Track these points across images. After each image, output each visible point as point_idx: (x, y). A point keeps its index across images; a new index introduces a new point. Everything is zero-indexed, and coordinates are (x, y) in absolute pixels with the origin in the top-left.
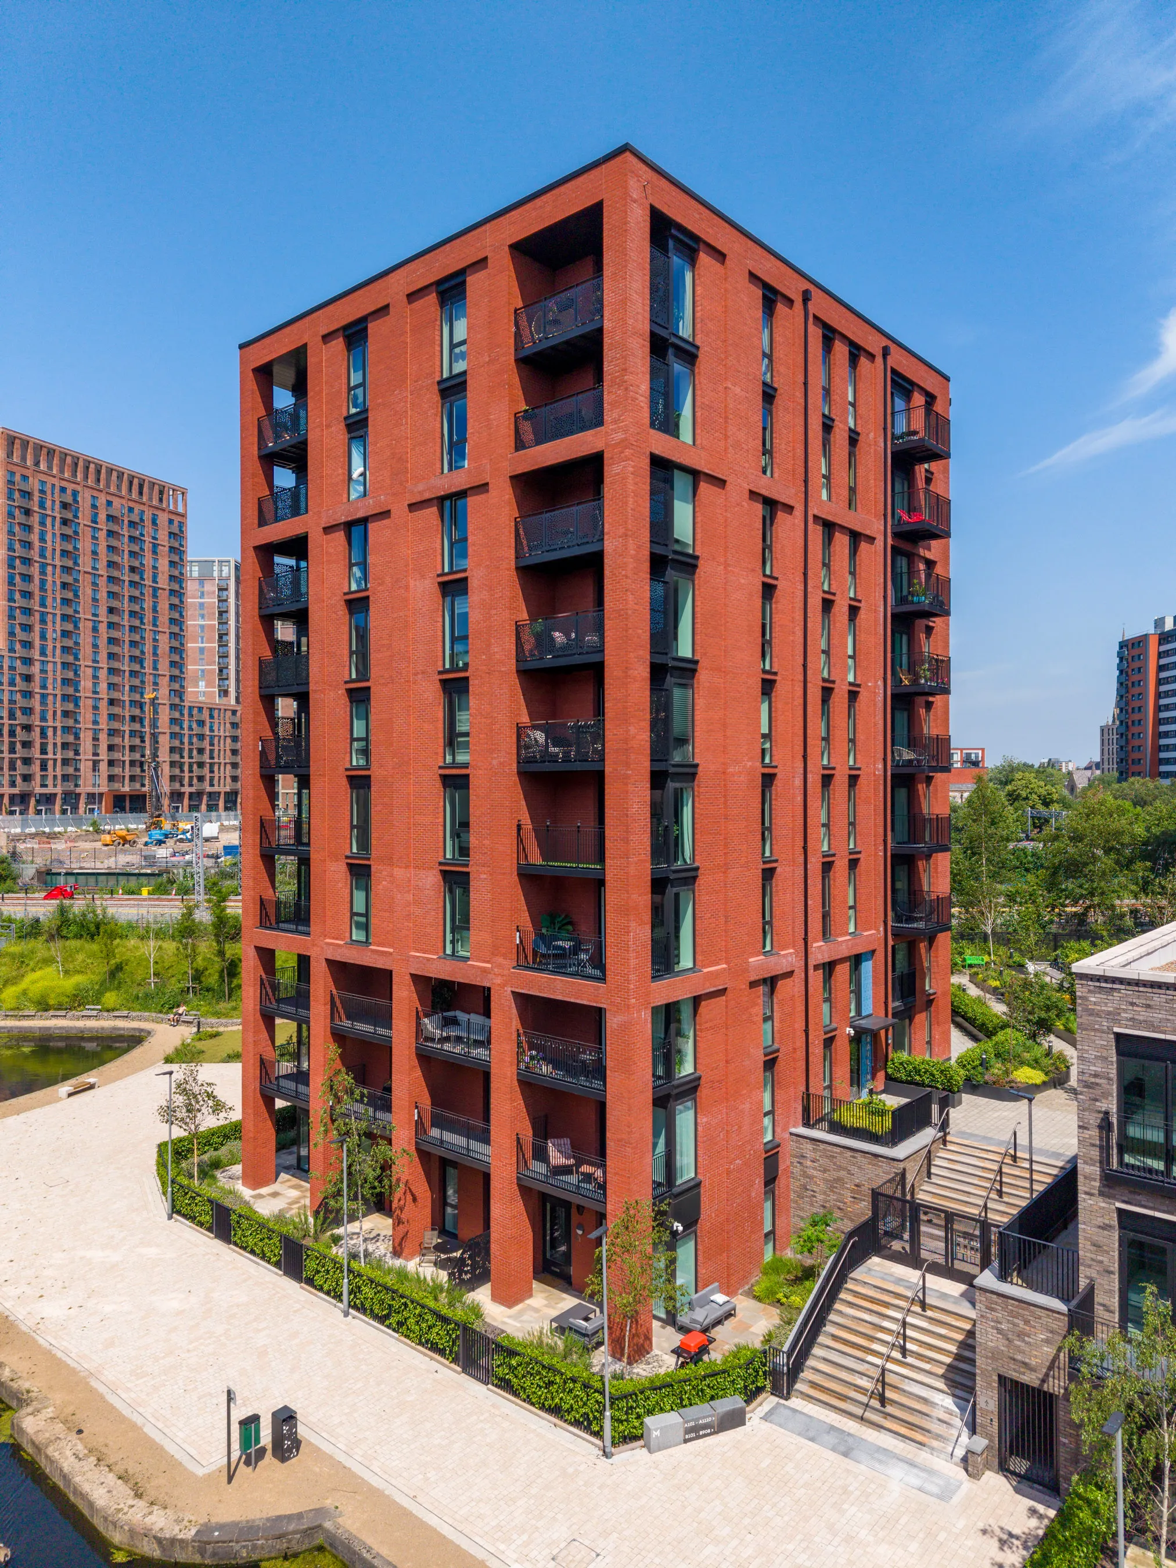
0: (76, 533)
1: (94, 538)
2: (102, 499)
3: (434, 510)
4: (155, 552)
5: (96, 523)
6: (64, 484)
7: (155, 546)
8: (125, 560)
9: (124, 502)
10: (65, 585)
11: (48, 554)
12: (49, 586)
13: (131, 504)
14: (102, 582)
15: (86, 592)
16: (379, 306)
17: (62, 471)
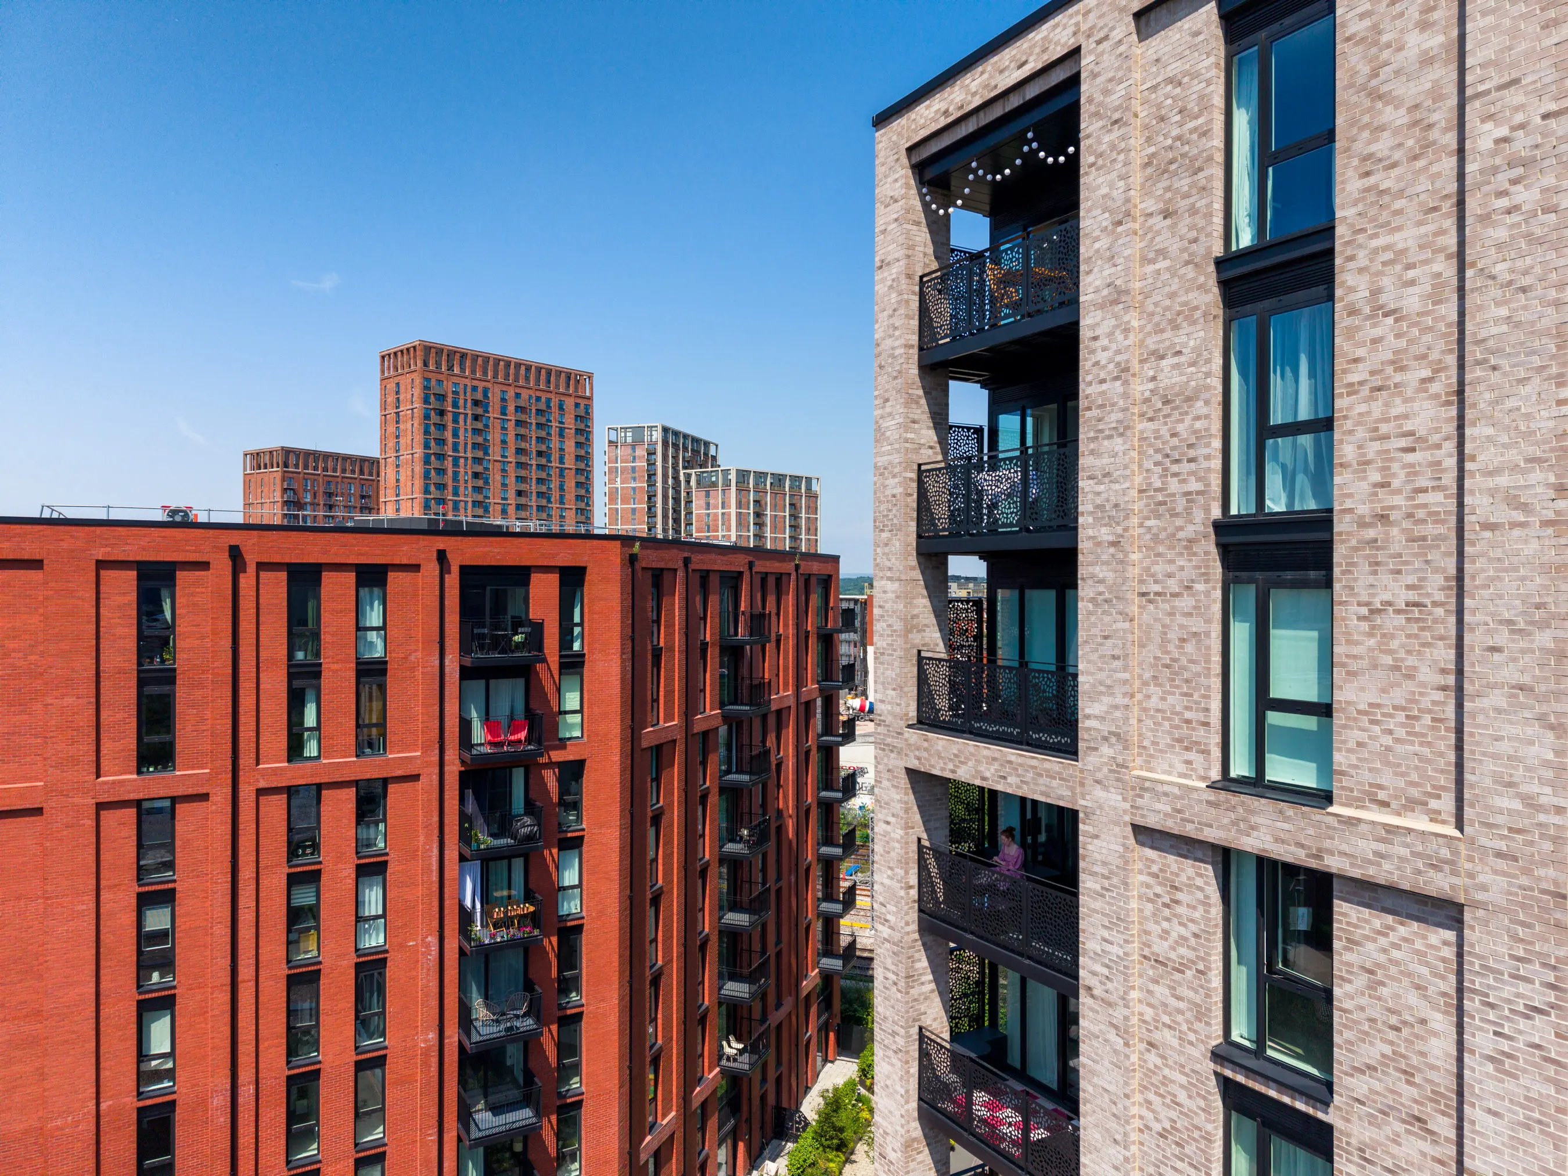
0: (487, 426)
2: (511, 392)
4: (561, 435)
5: (505, 414)
6: (475, 383)
7: (562, 430)
8: (533, 446)
9: (531, 392)
10: (476, 475)
11: (461, 448)
12: (461, 477)
13: (539, 394)
17: (473, 372)
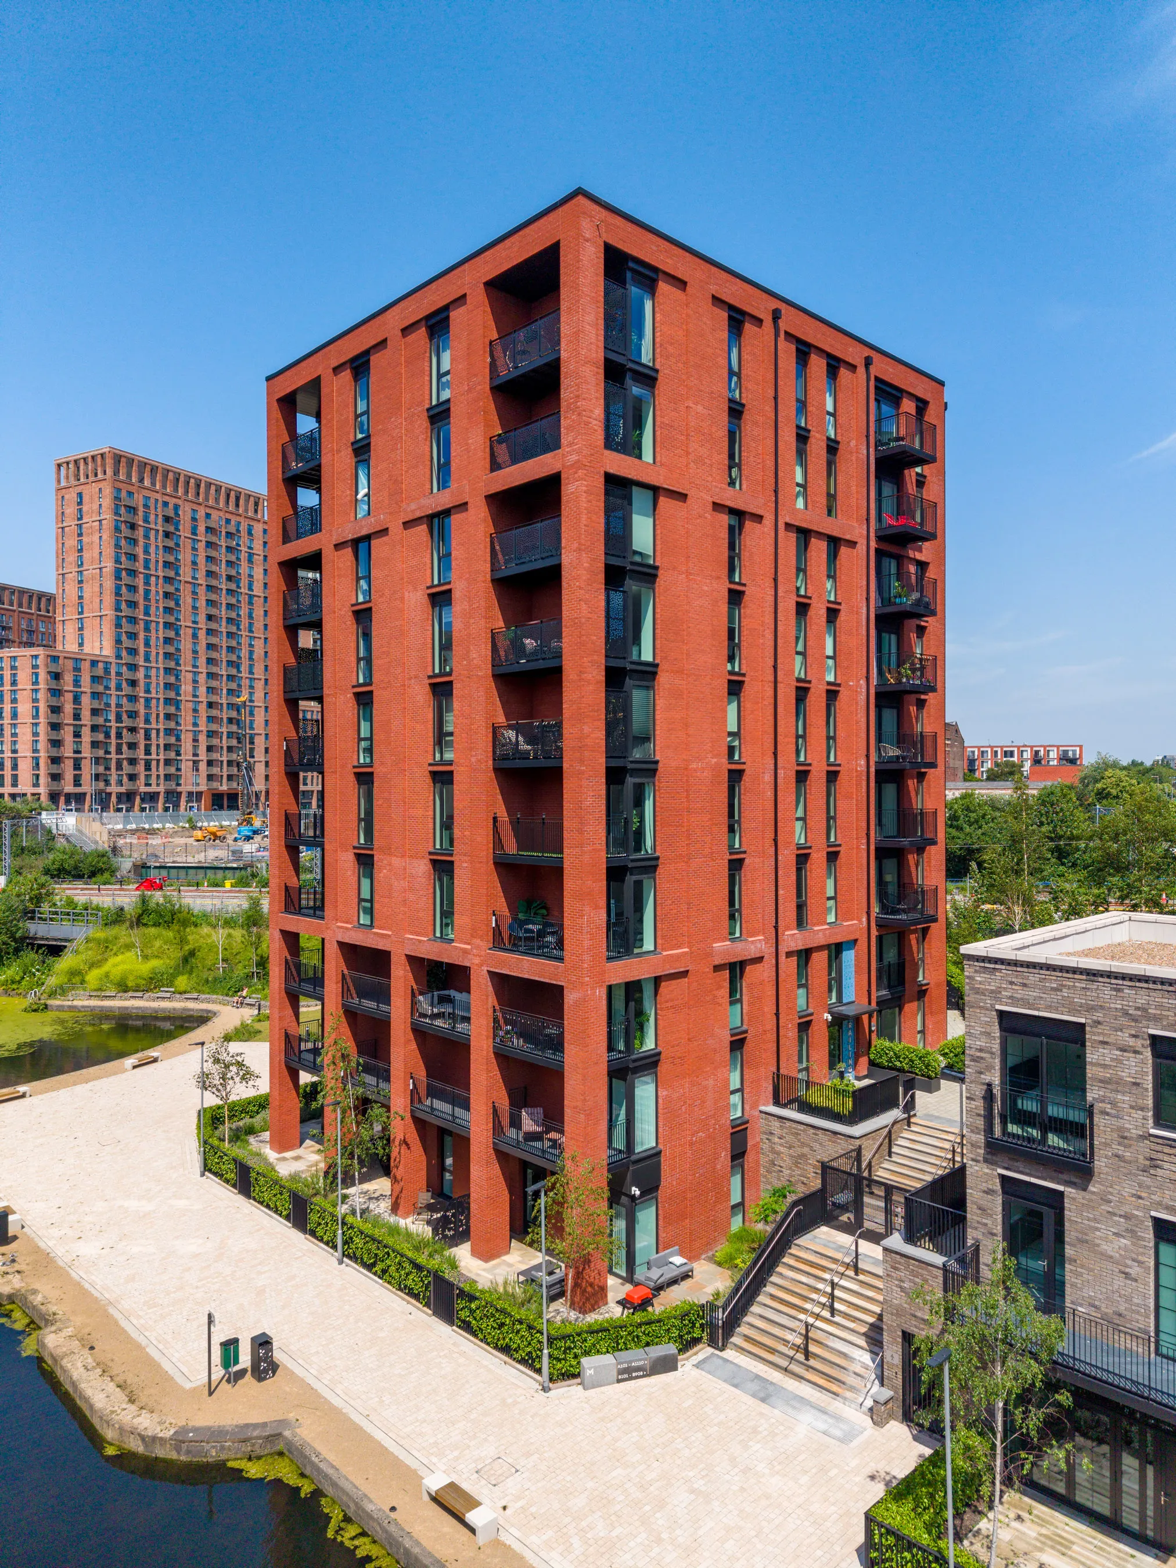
0: (177, 545)
1: (194, 549)
2: (201, 512)
3: (424, 527)
4: (250, 561)
5: (196, 534)
6: (167, 499)
7: (251, 555)
8: (223, 570)
9: (221, 514)
10: (167, 595)
11: (152, 566)
12: (152, 596)
13: (228, 516)
14: (201, 591)
15: (186, 600)
16: (379, 340)
17: (164, 487)
